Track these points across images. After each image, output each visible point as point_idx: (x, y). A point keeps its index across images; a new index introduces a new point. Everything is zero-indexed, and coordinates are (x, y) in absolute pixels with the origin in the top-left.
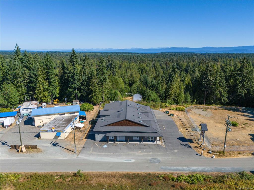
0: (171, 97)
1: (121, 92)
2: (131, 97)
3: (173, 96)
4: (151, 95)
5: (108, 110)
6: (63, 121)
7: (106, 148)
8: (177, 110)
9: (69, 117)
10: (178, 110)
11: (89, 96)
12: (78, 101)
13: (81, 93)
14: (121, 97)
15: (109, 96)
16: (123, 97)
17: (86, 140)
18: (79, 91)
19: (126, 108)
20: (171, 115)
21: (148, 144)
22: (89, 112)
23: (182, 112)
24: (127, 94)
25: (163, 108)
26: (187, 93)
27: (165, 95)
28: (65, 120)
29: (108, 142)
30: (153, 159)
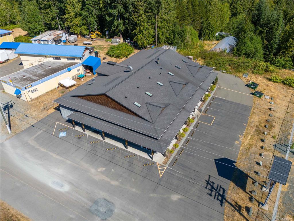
0: (290, 53)
5: (113, 65)
6: (45, 71)
7: (62, 138)
9: (62, 65)
10: (285, 84)
12: (120, 39)
13: (126, 25)
17: (54, 111)
20: (255, 94)
27: (278, 45)
28: (51, 69)
29: (74, 127)
30: (105, 200)
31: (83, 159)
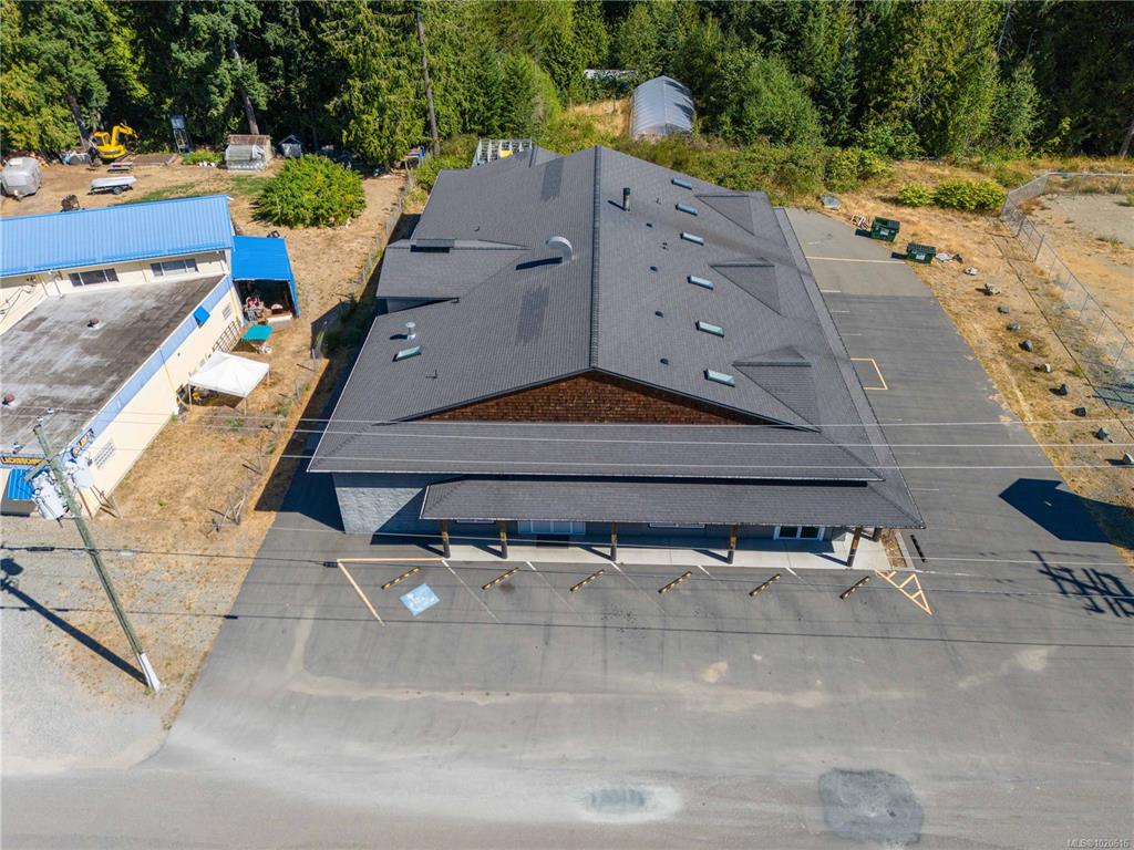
0: (900, 104)
1: (555, 66)
2: (618, 98)
3: (909, 100)
4: (764, 88)
5: (446, 250)
6: (89, 349)
8: (943, 205)
9: (150, 303)
10: (951, 206)
11: (330, 107)
12: (261, 143)
13: (275, 76)
14: (555, 103)
15: (472, 100)
16: (565, 104)
17: (269, 518)
18: (255, 62)
19: (595, 231)
20: (910, 254)
21: (781, 573)
22: (330, 231)
23: (983, 222)
24: (593, 80)
25: (844, 190)
26: (1016, 75)
27: (858, 85)
28: (110, 332)
29: (445, 554)
30: (843, 772)
31: (605, 662)
